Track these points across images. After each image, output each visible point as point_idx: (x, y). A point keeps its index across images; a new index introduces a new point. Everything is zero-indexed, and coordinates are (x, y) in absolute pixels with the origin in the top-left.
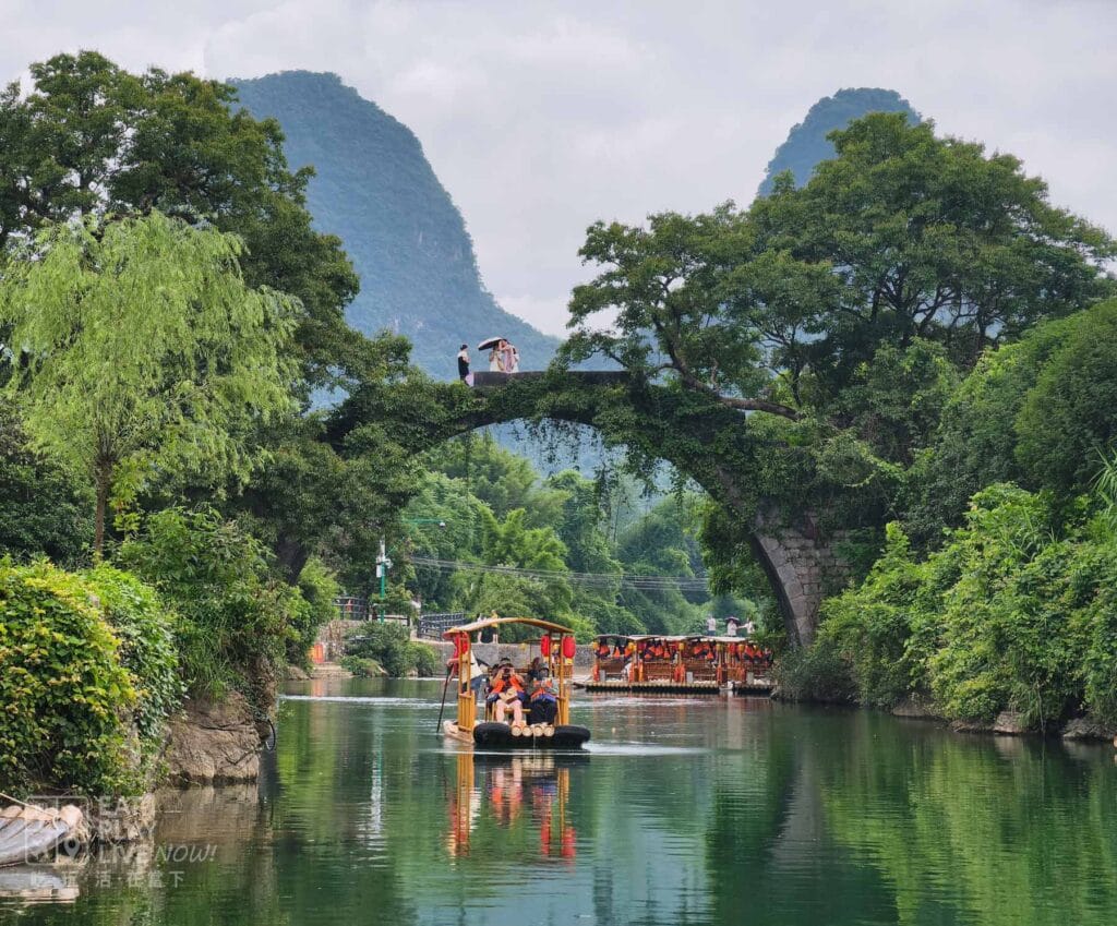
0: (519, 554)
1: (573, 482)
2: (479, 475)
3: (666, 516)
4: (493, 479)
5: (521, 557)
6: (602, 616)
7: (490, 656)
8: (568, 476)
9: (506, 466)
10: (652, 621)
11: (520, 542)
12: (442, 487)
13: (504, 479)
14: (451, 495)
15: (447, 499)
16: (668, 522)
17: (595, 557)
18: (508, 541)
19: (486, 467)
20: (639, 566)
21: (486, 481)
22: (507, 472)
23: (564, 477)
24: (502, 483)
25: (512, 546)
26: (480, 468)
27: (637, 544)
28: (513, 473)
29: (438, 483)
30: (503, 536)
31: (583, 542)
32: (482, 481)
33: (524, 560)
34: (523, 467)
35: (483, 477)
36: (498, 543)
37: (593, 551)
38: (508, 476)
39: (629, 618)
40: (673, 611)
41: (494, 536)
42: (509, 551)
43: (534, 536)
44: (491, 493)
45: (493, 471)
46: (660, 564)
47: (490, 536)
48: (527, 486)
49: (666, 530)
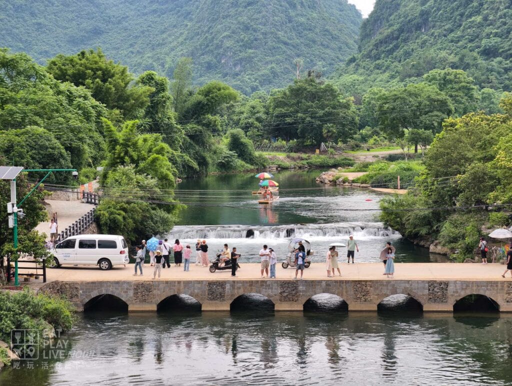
0: (135, 155)
1: (152, 79)
2: (96, 78)
3: (206, 96)
4: (104, 80)
5: (136, 158)
6: (173, 160)
7: (126, 292)
8: (149, 74)
9: (112, 71)
10: (199, 158)
11: (135, 145)
12: (71, 93)
13: (112, 81)
14: (77, 99)
15: (75, 102)
16: (207, 99)
17: (167, 125)
18: (125, 145)
19: (99, 72)
20: (191, 126)
21: (100, 82)
22: (113, 76)
23: (147, 75)
24: (110, 83)
25: (129, 149)
26: (95, 74)
27: (189, 112)
28: (117, 76)
29: (68, 91)
30: (121, 141)
31: (160, 115)
32: (98, 82)
33: (138, 160)
34: (123, 72)
35: (98, 80)
36: (118, 147)
37: (166, 121)
38: (114, 78)
39: (188, 160)
40: (210, 150)
41: (114, 142)
42: (126, 153)
43: (145, 140)
44: (104, 90)
45: (104, 74)
46: (203, 125)
47: (111, 142)
48: (126, 84)
49: (207, 104)
